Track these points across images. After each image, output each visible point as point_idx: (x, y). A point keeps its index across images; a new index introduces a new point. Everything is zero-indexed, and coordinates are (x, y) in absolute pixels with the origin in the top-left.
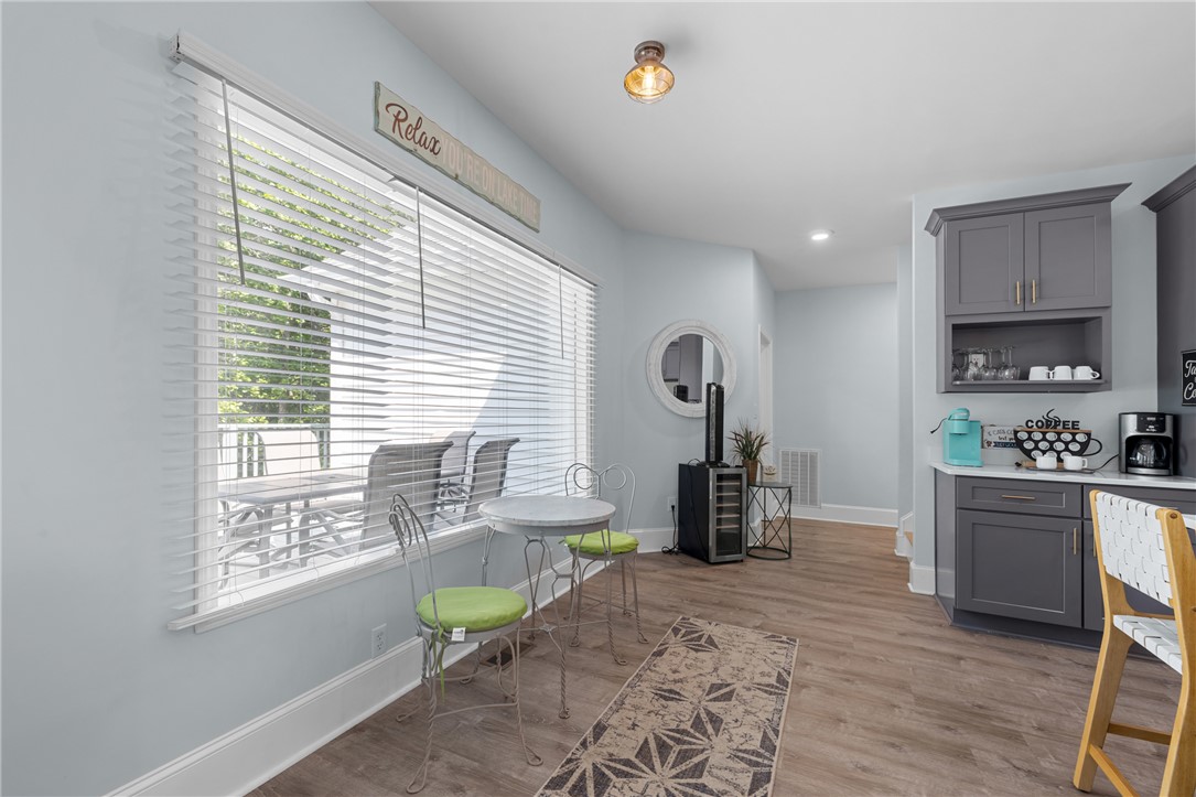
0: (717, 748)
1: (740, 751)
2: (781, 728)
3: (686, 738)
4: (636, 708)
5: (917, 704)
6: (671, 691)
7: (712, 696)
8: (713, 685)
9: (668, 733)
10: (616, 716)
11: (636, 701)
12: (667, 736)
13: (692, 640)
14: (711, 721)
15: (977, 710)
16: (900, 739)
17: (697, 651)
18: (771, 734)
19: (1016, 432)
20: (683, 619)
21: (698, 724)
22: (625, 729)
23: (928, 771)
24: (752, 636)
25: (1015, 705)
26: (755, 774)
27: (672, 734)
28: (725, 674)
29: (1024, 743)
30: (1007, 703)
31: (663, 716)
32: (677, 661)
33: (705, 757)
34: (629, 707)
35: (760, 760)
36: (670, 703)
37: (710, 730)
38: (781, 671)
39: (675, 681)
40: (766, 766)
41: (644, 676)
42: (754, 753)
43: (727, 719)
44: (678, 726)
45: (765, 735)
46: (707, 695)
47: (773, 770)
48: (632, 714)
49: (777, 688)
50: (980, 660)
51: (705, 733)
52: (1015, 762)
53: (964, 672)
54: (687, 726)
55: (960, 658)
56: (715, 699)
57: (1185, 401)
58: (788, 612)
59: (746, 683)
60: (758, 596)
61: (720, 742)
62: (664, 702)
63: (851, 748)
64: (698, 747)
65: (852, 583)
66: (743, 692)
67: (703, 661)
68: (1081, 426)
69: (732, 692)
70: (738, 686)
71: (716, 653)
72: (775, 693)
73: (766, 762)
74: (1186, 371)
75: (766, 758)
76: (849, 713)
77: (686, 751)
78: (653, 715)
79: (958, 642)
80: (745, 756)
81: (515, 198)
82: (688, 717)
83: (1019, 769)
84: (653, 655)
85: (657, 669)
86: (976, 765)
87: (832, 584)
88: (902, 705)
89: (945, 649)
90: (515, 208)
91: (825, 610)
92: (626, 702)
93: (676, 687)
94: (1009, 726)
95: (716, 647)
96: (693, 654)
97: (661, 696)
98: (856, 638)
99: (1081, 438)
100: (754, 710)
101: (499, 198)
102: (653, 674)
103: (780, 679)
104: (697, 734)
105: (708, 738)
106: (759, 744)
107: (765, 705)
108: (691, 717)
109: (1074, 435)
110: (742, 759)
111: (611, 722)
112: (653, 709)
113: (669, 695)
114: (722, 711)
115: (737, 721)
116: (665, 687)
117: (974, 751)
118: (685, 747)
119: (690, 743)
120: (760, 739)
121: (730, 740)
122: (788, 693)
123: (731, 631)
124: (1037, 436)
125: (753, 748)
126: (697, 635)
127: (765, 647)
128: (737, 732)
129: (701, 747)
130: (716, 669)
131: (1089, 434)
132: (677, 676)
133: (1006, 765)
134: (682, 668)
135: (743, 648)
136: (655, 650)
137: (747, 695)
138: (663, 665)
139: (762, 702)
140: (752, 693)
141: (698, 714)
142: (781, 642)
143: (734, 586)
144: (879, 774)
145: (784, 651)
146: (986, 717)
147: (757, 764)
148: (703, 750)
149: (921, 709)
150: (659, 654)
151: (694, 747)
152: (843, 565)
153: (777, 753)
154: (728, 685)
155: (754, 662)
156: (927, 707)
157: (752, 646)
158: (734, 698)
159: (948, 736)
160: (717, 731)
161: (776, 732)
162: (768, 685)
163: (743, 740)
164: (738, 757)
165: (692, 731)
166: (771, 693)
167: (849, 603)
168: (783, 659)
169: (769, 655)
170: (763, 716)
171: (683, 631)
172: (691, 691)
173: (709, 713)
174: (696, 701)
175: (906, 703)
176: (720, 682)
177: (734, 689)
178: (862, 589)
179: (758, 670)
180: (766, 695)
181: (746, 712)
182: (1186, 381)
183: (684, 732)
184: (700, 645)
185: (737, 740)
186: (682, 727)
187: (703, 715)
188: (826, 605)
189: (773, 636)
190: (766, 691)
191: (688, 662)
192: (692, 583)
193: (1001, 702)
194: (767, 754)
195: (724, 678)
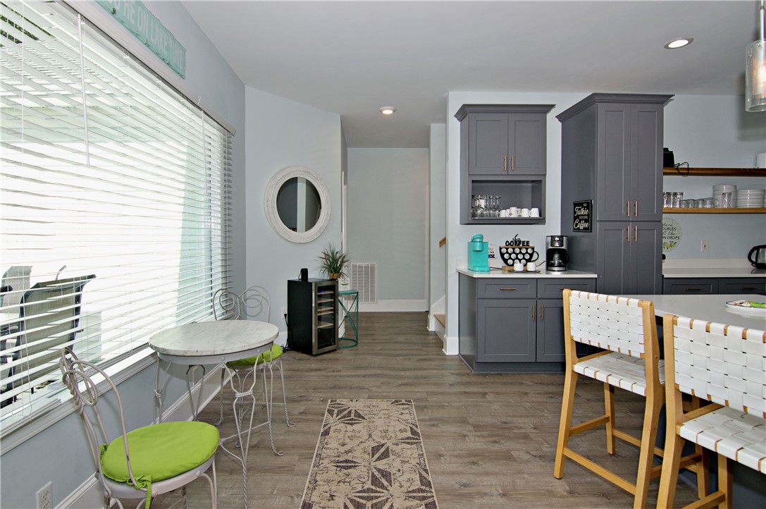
0: (395, 495)
1: (410, 492)
2: (428, 468)
3: (372, 494)
4: (328, 481)
5: (475, 431)
6: (346, 461)
7: (376, 456)
8: (373, 448)
9: (358, 494)
10: (315, 493)
11: (325, 476)
12: (359, 497)
13: (344, 417)
14: (383, 476)
15: (504, 425)
16: (474, 457)
17: (352, 424)
18: (424, 473)
19: (501, 249)
20: (332, 401)
21: (375, 481)
22: (327, 501)
23: (496, 474)
24: (384, 404)
25: (520, 416)
26: (426, 505)
27: (361, 494)
28: (378, 438)
29: (531, 439)
30: (516, 416)
31: (349, 482)
32: (340, 436)
33: (390, 504)
34: (321, 483)
35: (425, 494)
36: (350, 471)
37: (386, 483)
38: (411, 426)
39: (347, 452)
40: (430, 497)
41: (323, 455)
42: (420, 490)
43: (393, 471)
44: (363, 487)
45: (421, 476)
46: (373, 457)
47: (435, 499)
48: (326, 488)
49: (414, 439)
50: (495, 393)
51: (383, 486)
52: (532, 453)
53: (490, 402)
54: (368, 485)
55: (485, 394)
56: (379, 459)
57: (574, 229)
58: (382, 383)
59: (393, 440)
60: (358, 376)
61: (394, 489)
62: (345, 471)
63: (452, 473)
64: (383, 498)
65: (413, 355)
66: (394, 448)
67: (359, 432)
68: (531, 245)
69: (387, 449)
70: (389, 444)
71: (365, 423)
72: (415, 443)
73: (429, 494)
74: (575, 212)
75: (427, 492)
76: (443, 449)
77: (376, 504)
78: (341, 484)
79: (481, 384)
80: (415, 494)
81: (166, 44)
82: (366, 478)
83: (535, 456)
84: (322, 435)
85: (329, 446)
86: (516, 461)
87: (401, 358)
88: (468, 434)
89: (475, 389)
90: (166, 53)
91: (402, 377)
92: (318, 478)
93: (349, 457)
94: (522, 431)
95: (364, 418)
96: (349, 427)
97: (342, 467)
98: (428, 393)
99: (530, 251)
100: (407, 460)
101: (152, 40)
102: (328, 451)
103: (414, 432)
104: (378, 489)
105: (387, 489)
106: (419, 483)
107: (411, 452)
108: (369, 477)
109: (527, 249)
110: (414, 497)
111: (313, 499)
112: (340, 479)
113: (348, 465)
114: (387, 467)
115: (399, 471)
116: (341, 459)
117: (512, 452)
118: (374, 501)
119: (376, 497)
120: (419, 479)
121: (401, 486)
122: (422, 441)
123: (368, 403)
124: (510, 250)
125: (417, 487)
126: (346, 412)
127: (395, 411)
128: (403, 479)
129: (385, 498)
130: (370, 436)
131: (533, 249)
132: (347, 448)
133: (529, 456)
134: (347, 441)
135: (381, 415)
136: (322, 431)
137: (398, 449)
138: (333, 442)
139: (409, 452)
140: (400, 446)
141: (373, 473)
142: (403, 404)
143: (340, 371)
144: (473, 486)
145: (407, 411)
146: (510, 428)
147: (424, 498)
148: (387, 499)
149: (479, 433)
150: (326, 433)
151: (380, 499)
152: (402, 342)
153: (432, 486)
154: (383, 445)
155: (393, 423)
156: (480, 431)
157: (386, 412)
158: (390, 454)
159: (497, 447)
160: (390, 482)
161: (426, 471)
162: (408, 438)
163: (409, 484)
164: (411, 497)
165: (373, 488)
166: (412, 444)
167: (415, 369)
168: (408, 417)
169: (400, 416)
170: (414, 462)
171: (336, 411)
172: (359, 456)
173: (379, 470)
174: (367, 464)
175: (470, 431)
176: (376, 444)
177: (388, 447)
178: (419, 357)
179: (397, 429)
180: (409, 446)
181: (403, 462)
182: (575, 218)
183: (369, 490)
184: (352, 420)
185: (406, 485)
186: (366, 487)
187: (376, 473)
188: (402, 373)
189: (397, 401)
190: (408, 443)
191: (349, 434)
192: (308, 374)
193: (513, 416)
194: (427, 489)
195: (378, 440)
